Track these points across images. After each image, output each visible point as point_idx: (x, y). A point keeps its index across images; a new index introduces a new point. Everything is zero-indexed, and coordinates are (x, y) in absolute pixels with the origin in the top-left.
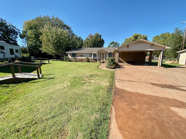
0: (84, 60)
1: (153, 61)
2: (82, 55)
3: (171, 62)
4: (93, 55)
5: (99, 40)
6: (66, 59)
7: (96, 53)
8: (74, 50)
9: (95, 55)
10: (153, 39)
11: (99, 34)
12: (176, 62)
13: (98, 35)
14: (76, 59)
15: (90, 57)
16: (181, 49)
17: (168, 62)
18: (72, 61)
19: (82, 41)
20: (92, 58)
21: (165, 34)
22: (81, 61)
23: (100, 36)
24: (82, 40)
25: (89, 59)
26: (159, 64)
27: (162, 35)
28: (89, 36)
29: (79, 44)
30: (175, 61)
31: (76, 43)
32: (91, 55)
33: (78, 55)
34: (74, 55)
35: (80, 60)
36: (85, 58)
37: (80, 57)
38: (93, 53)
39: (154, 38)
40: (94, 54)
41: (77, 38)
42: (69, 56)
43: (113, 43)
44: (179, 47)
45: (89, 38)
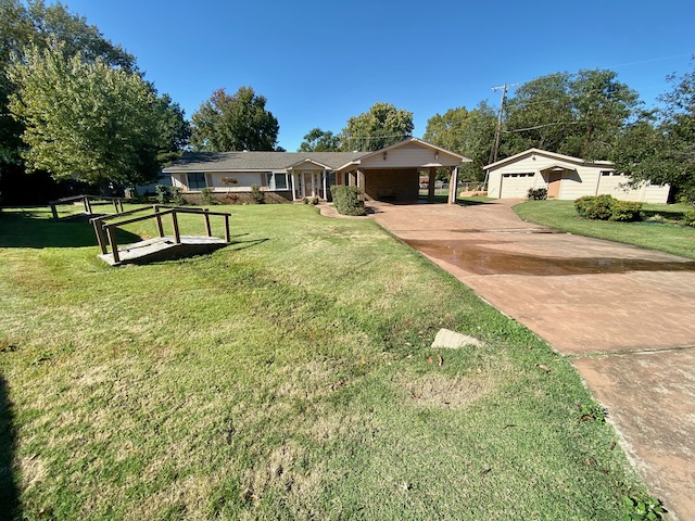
1: (438, 192)
2: (234, 177)
3: (473, 192)
4: (273, 177)
5: (257, 116)
7: (284, 172)
9: (280, 179)
10: (427, 125)
11: (257, 95)
12: (482, 191)
13: (251, 97)
14: (214, 196)
15: (264, 185)
16: (491, 159)
17: (465, 194)
20: (273, 188)
21: (457, 110)
22: (234, 199)
23: (261, 103)
24: (176, 111)
25: (263, 193)
26: (452, 199)
27: (450, 116)
30: (480, 189)
32: (265, 177)
33: (215, 180)
34: (196, 180)
35: (228, 197)
36: (249, 189)
37: (227, 185)
38: (274, 172)
39: (430, 122)
40: (276, 175)
42: (177, 184)
43: (316, 134)
44: (489, 153)
45: (214, 107)
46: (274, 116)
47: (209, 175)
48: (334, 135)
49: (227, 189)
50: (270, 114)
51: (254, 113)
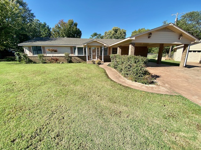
0: (60, 58)
2: (55, 49)
5: (74, 29)
6: (20, 58)
7: (82, 46)
8: (38, 40)
11: (75, 22)
13: (73, 23)
14: (44, 58)
15: (72, 53)
18: (35, 63)
19: (49, 30)
20: (77, 55)
22: (56, 60)
23: (76, 25)
24: (48, 28)
26: (184, 63)
28: (59, 23)
29: (44, 33)
31: (40, 32)
33: (47, 50)
34: (37, 50)
35: (52, 59)
36: (63, 55)
37: (52, 53)
38: (77, 46)
40: (78, 48)
41: (40, 24)
42: (27, 52)
43: (95, 34)
45: (59, 26)
46: (80, 30)
47: (44, 47)
48: (102, 35)
49: (51, 55)
50: (79, 29)
51: (73, 28)
